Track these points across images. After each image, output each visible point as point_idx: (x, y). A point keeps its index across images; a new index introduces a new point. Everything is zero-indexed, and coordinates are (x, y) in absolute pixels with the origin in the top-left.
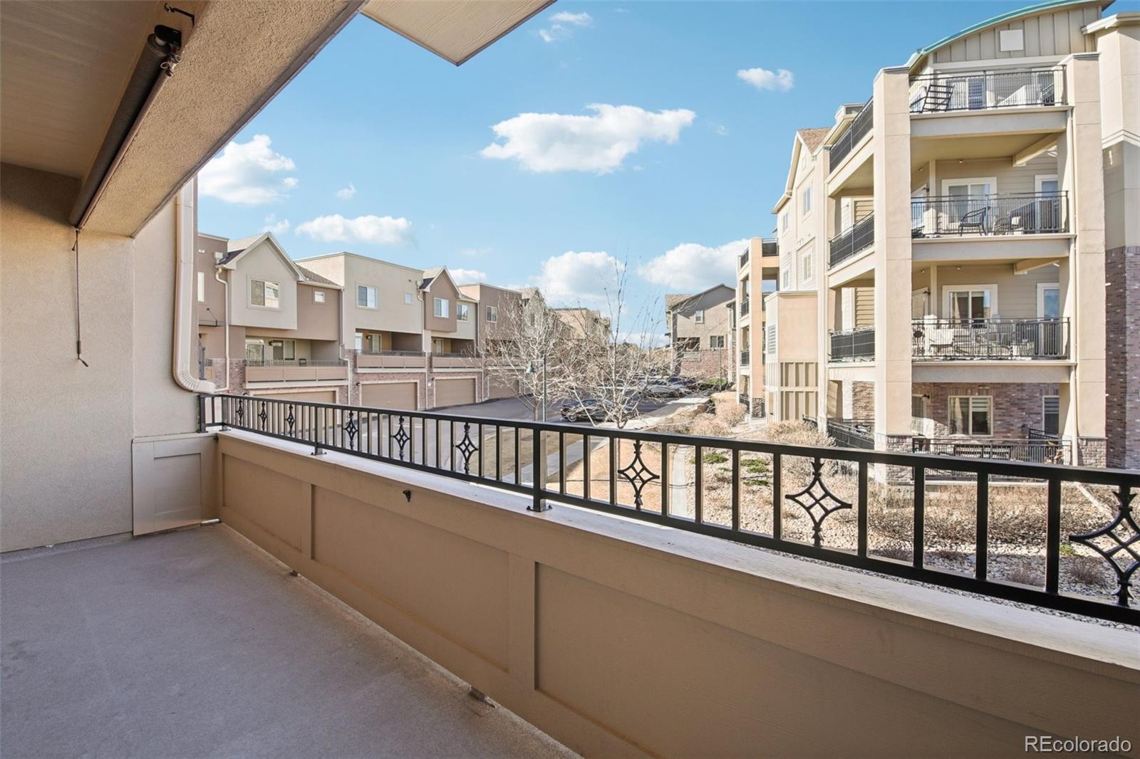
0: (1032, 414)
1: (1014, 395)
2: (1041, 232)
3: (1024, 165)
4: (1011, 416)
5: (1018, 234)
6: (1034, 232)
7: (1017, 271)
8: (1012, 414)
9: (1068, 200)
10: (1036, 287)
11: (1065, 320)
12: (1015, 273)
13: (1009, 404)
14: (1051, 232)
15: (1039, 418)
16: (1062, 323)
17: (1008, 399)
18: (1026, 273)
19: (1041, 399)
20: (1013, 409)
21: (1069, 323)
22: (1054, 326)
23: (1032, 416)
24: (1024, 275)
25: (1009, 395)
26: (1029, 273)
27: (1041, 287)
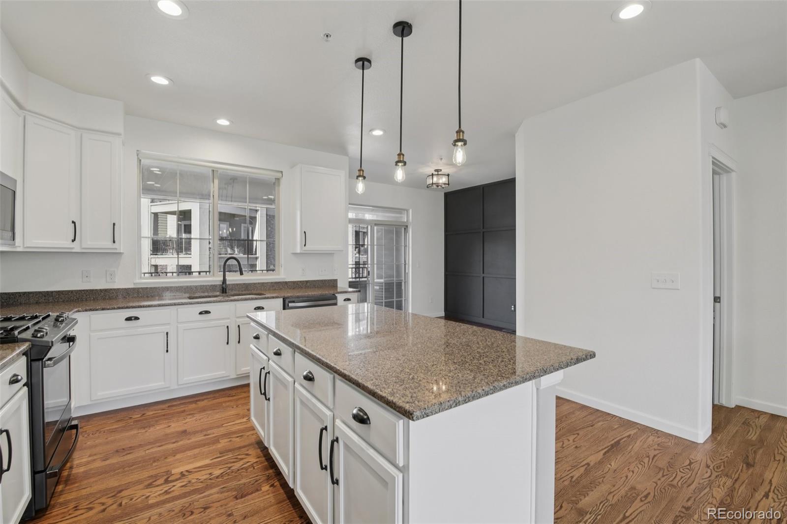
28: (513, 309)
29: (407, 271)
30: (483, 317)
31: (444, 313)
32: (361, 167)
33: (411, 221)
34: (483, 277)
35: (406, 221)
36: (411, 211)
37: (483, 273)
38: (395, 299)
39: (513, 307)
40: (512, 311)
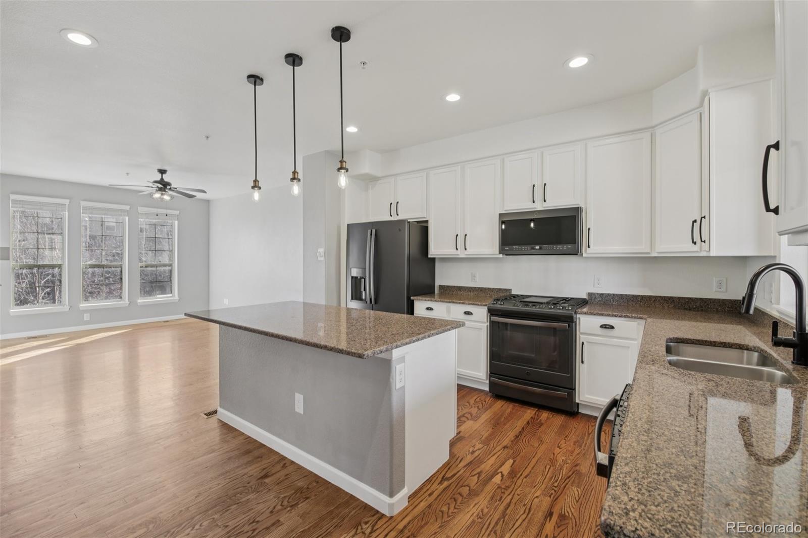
32: (343, 158)
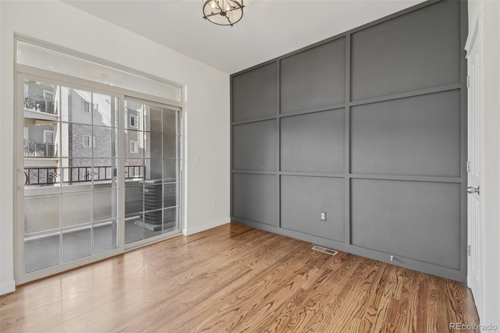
0: (41, 178)
1: (35, 171)
2: (47, 112)
3: (39, 84)
4: (34, 180)
5: (38, 111)
6: (45, 112)
7: (36, 123)
8: (34, 179)
9: (57, 103)
10: (43, 131)
11: (55, 144)
12: (35, 124)
13: (32, 175)
14: (50, 113)
15: (44, 180)
16: (54, 145)
17: (32, 173)
18: (39, 125)
19: (45, 173)
20: (34, 177)
21: (57, 145)
22: (52, 147)
23: (41, 179)
24: (39, 126)
25: (33, 171)
26: (40, 125)
27: (45, 131)
28: (323, 218)
29: (181, 169)
30: (280, 227)
31: (230, 219)
33: (186, 101)
34: (280, 175)
35: (180, 101)
36: (186, 88)
37: (280, 170)
38: (163, 209)
39: (323, 214)
40: (322, 220)
